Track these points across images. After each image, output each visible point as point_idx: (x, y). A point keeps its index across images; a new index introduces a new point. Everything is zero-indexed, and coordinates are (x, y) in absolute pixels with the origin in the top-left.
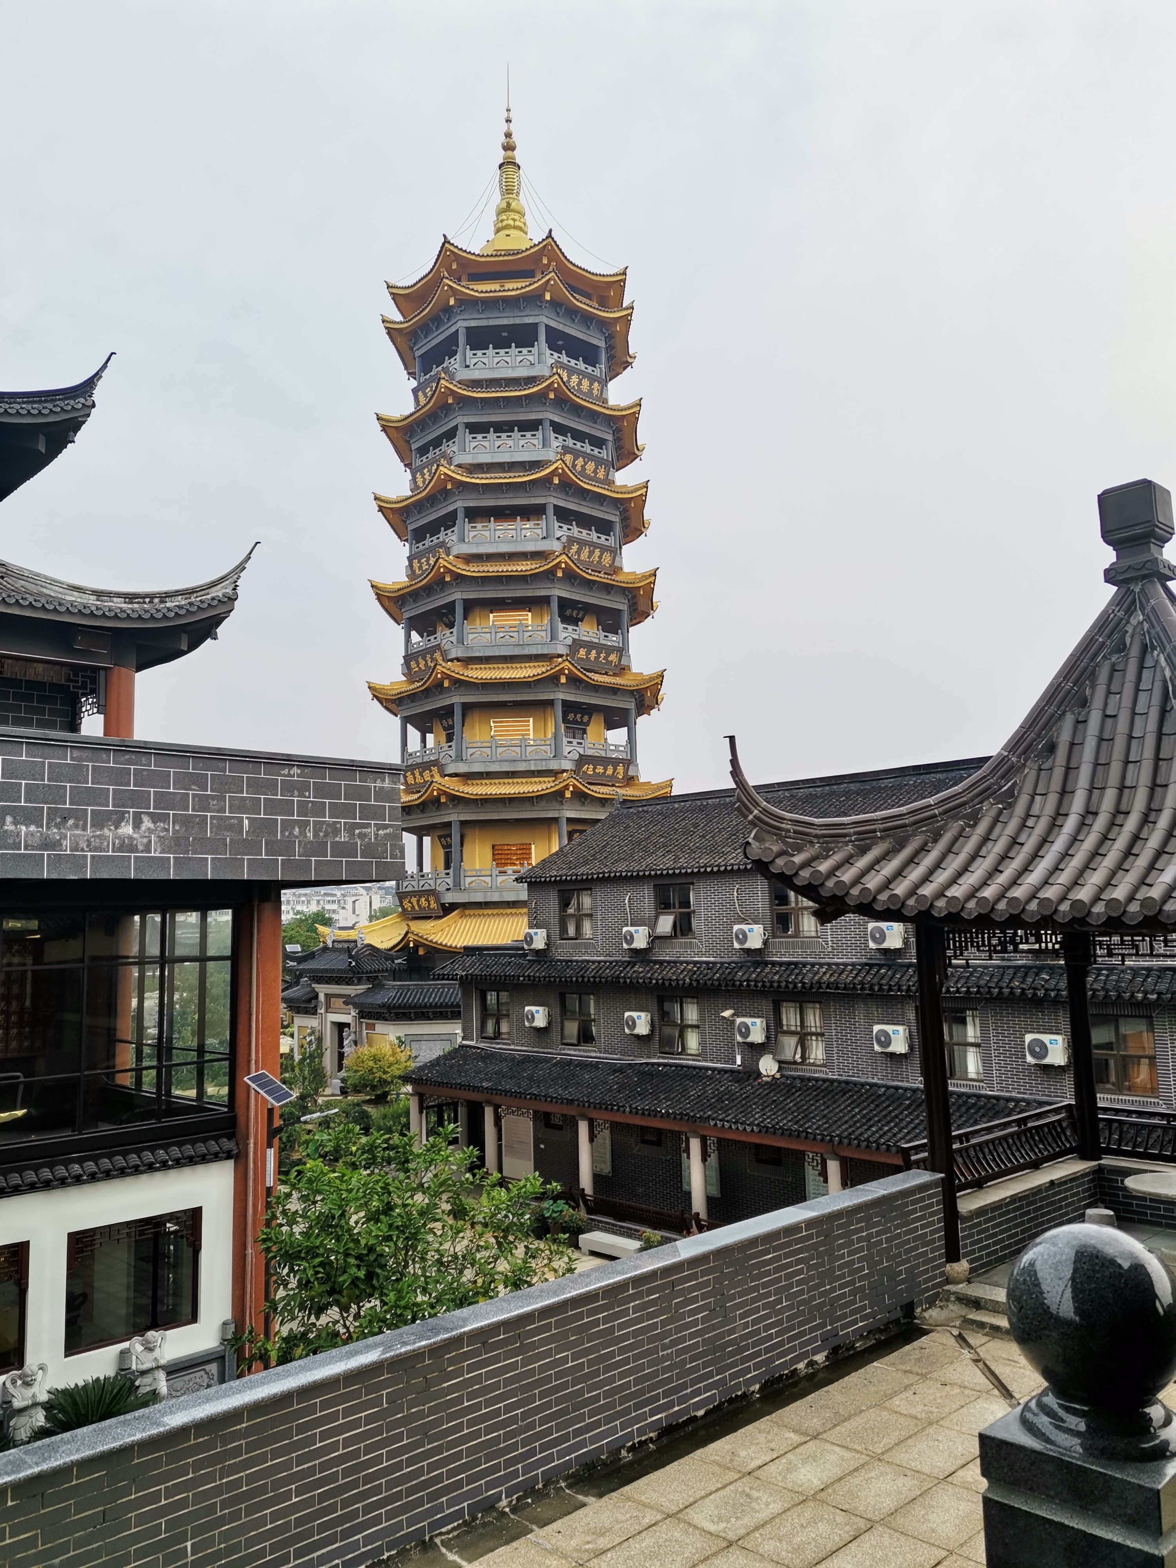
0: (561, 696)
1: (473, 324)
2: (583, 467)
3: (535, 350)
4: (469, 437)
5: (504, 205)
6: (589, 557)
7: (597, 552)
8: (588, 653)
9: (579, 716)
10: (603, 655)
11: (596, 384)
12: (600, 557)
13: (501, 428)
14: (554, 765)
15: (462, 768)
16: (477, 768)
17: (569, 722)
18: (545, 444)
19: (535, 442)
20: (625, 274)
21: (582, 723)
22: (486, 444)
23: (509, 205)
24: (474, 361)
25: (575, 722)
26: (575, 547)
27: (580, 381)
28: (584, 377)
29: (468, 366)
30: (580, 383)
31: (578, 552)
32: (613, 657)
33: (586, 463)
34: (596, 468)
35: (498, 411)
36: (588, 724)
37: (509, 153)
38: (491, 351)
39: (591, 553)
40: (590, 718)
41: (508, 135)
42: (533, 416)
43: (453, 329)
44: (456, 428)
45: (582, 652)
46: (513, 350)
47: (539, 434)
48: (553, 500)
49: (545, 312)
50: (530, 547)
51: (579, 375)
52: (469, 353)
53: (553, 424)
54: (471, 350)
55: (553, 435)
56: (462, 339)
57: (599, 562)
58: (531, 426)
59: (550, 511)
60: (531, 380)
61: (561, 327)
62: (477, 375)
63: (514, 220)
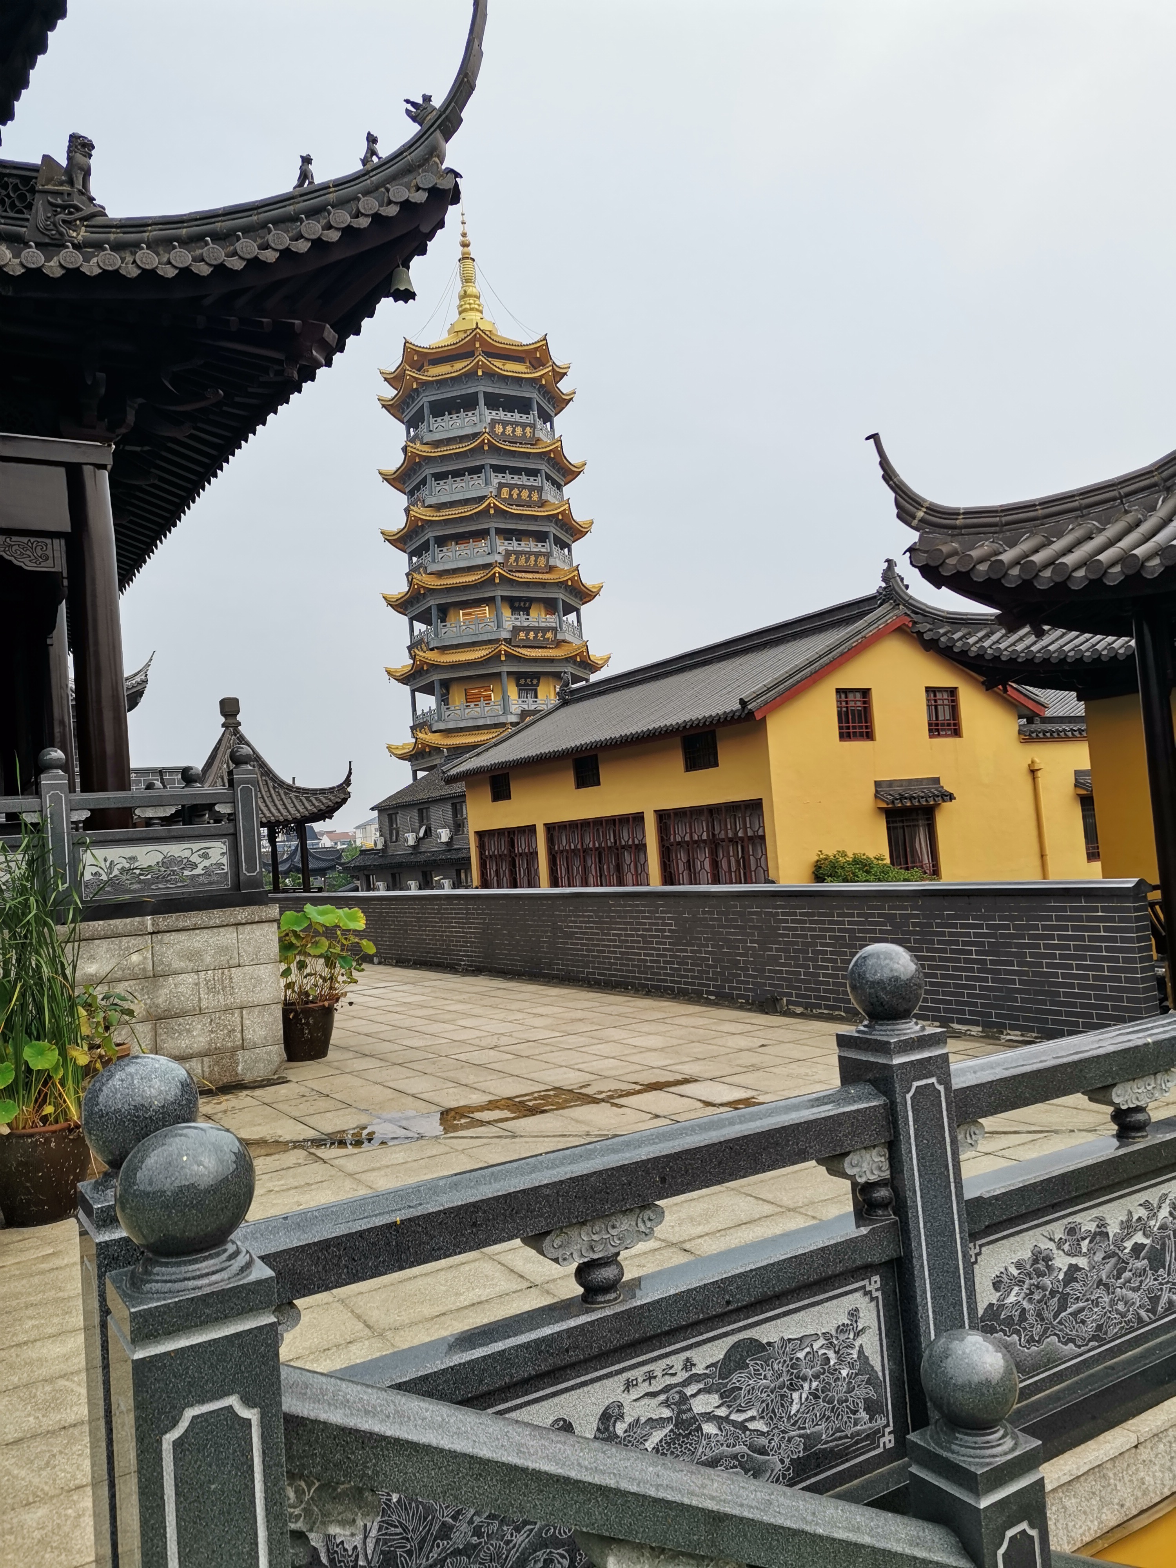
0: (505, 669)
1: (433, 398)
2: (519, 495)
3: (477, 412)
4: (434, 483)
5: (462, 293)
6: (526, 562)
7: (533, 558)
8: (527, 634)
9: (529, 680)
10: (540, 635)
11: (528, 429)
12: (536, 561)
13: (457, 474)
14: (502, 720)
15: (442, 726)
16: (451, 725)
17: (521, 685)
18: (487, 483)
19: (480, 481)
20: (545, 339)
21: (532, 685)
22: (446, 487)
23: (465, 292)
24: (436, 426)
25: (526, 685)
26: (513, 557)
27: (514, 429)
28: (517, 426)
29: (431, 431)
30: (514, 431)
31: (516, 560)
32: (549, 635)
33: (521, 492)
34: (530, 494)
35: (452, 462)
36: (538, 685)
37: (466, 249)
38: (447, 417)
39: (527, 560)
40: (539, 681)
41: (464, 235)
42: (478, 463)
43: (421, 404)
44: (425, 479)
45: (522, 635)
46: (462, 414)
47: (482, 475)
48: (493, 525)
49: (483, 382)
50: (479, 561)
51: (512, 425)
52: (432, 420)
53: (492, 466)
54: (433, 417)
55: (493, 475)
56: (426, 411)
57: (536, 564)
58: (476, 470)
59: (493, 532)
60: (475, 435)
61: (497, 391)
62: (437, 436)
63: (470, 304)
